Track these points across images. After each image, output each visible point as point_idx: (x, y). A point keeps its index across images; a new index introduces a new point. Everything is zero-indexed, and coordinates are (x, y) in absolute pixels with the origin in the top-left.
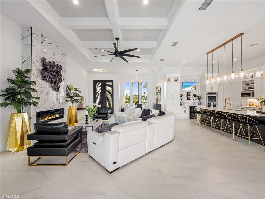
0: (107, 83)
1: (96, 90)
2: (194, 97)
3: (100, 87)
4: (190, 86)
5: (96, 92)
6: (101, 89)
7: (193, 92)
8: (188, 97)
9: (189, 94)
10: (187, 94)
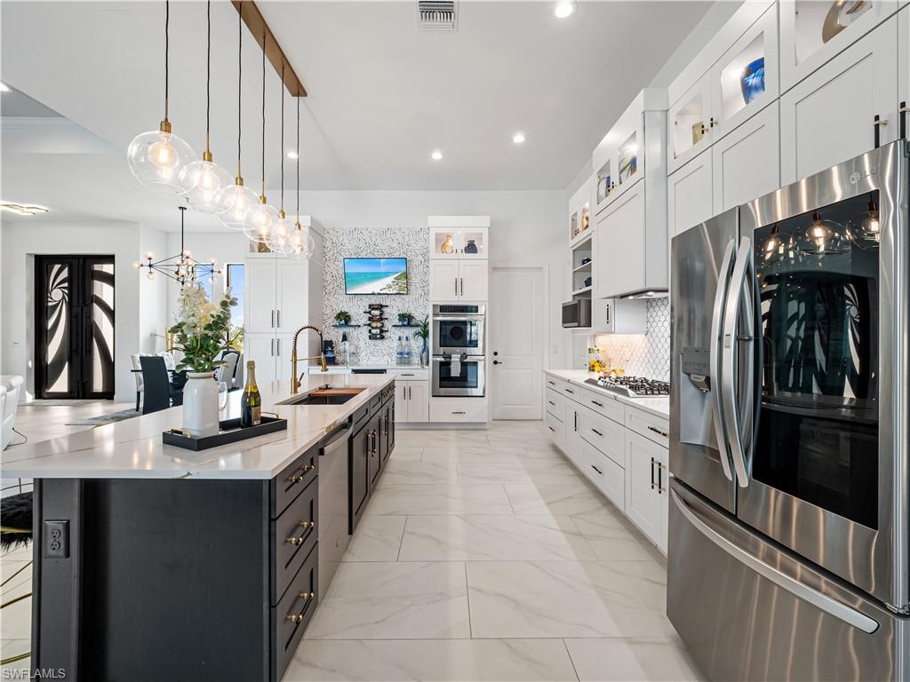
0: (97, 267)
1: (48, 297)
2: (402, 329)
3: (66, 285)
4: (387, 276)
5: (50, 304)
6: (67, 291)
7: (400, 305)
8: (374, 325)
9: (377, 312)
10: (370, 313)
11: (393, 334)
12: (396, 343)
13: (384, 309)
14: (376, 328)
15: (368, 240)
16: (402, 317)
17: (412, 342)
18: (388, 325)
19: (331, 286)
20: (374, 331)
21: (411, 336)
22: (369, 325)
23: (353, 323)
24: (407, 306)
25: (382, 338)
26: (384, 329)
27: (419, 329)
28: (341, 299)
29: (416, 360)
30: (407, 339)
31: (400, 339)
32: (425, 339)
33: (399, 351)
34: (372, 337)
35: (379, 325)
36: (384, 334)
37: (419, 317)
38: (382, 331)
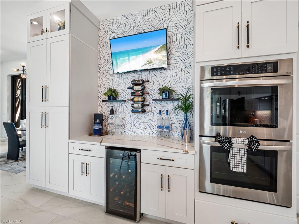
1: (16, 93)
3: (21, 88)
5: (17, 96)
8: (136, 99)
9: (139, 88)
10: (132, 88)
11: (154, 108)
12: (156, 117)
13: (146, 85)
14: (138, 102)
15: (132, 23)
16: (163, 91)
17: (172, 115)
18: (149, 99)
19: (104, 68)
20: (136, 105)
21: (171, 110)
22: (132, 100)
23: (120, 98)
24: (167, 81)
25: (144, 111)
26: (146, 103)
27: (179, 103)
28: (111, 78)
29: (176, 134)
30: (167, 113)
31: (160, 113)
32: (186, 113)
33: (159, 124)
34: (135, 111)
35: (140, 99)
36: (146, 108)
37: (179, 90)
38: (143, 106)
